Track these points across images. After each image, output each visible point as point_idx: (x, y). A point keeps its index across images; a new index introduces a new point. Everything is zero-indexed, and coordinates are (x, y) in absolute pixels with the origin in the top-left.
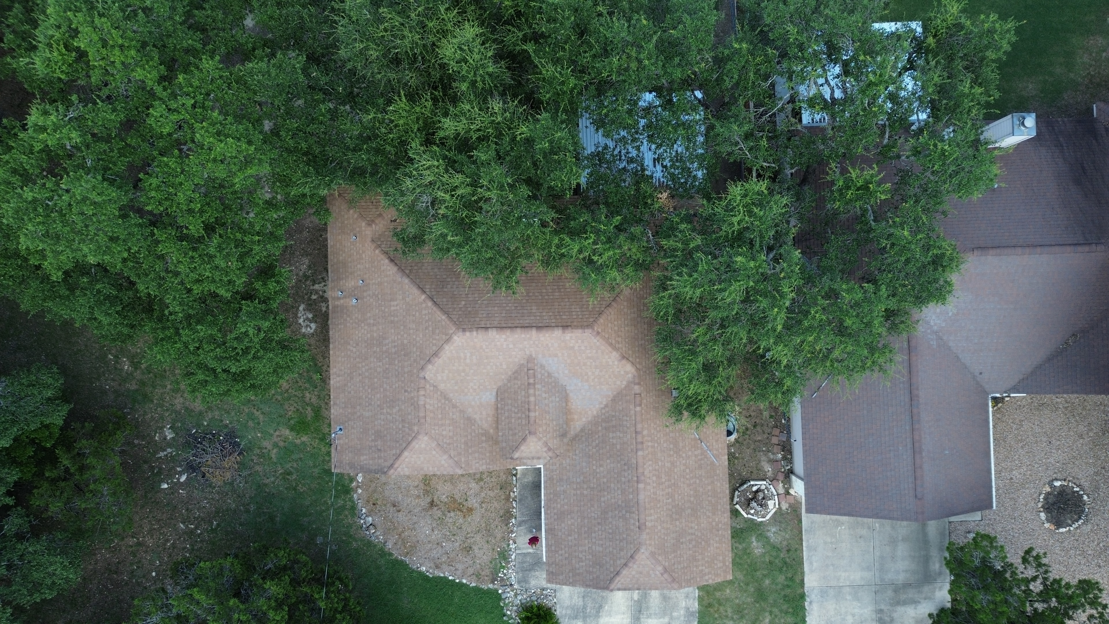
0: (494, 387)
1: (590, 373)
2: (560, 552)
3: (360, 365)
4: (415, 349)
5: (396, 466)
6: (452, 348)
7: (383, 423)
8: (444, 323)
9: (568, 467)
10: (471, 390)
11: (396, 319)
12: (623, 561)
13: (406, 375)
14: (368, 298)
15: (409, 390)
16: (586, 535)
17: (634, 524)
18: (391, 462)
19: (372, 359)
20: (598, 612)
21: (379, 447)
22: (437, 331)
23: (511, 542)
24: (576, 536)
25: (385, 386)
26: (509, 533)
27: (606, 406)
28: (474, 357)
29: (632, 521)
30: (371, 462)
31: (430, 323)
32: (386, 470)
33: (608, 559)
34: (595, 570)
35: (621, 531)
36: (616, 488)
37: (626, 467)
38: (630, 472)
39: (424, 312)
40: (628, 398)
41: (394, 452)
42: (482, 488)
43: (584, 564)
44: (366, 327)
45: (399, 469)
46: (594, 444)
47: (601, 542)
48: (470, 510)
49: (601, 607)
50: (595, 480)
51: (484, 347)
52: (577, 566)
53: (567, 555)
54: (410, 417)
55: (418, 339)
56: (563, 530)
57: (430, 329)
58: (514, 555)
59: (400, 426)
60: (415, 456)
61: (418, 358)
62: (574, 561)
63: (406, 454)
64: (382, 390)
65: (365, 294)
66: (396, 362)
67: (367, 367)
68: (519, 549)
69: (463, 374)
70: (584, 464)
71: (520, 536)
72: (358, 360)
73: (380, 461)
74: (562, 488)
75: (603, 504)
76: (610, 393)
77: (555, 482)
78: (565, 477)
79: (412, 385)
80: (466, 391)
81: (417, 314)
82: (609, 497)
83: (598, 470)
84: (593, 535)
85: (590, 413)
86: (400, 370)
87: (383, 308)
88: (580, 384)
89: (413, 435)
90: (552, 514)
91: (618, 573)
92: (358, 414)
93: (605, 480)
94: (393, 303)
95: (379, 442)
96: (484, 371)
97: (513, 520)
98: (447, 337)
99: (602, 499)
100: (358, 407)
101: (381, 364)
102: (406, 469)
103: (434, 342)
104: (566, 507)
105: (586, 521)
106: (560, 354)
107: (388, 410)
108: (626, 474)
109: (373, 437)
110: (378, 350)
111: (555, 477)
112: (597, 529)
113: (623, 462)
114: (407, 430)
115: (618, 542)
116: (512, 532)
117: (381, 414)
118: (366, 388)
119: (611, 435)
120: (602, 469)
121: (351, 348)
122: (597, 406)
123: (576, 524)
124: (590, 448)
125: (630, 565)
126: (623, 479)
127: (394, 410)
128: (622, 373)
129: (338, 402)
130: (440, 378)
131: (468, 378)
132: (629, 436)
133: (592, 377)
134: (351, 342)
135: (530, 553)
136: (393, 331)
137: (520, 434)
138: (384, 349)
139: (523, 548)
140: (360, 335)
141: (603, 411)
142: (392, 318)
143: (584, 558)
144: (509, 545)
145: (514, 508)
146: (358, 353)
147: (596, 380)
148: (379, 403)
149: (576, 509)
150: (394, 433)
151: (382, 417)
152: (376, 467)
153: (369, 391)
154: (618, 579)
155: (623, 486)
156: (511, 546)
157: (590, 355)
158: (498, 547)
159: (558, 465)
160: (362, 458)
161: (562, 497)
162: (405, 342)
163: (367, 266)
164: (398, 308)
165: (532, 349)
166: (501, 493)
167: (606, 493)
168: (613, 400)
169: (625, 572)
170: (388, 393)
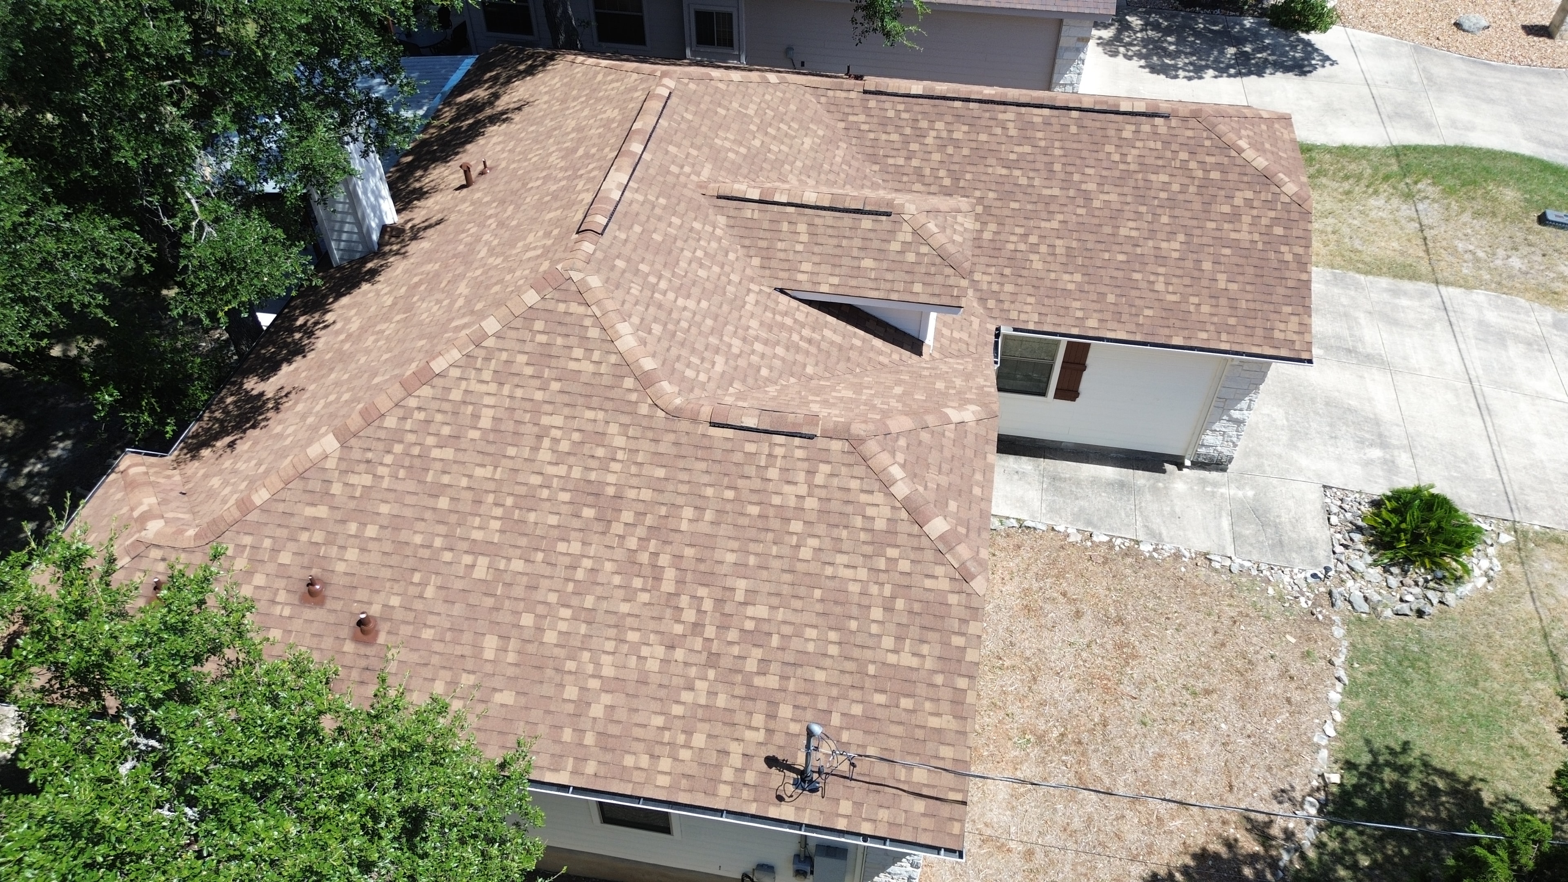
20: (1366, 418)
26: (1181, 562)
49: (1353, 412)
58: (1239, 561)
68: (1224, 547)
71: (1186, 540)
97: (1145, 548)
116: (1177, 556)
135: (1232, 526)
139: (1220, 538)
144: (1214, 570)
145: (1111, 543)
156: (1218, 565)
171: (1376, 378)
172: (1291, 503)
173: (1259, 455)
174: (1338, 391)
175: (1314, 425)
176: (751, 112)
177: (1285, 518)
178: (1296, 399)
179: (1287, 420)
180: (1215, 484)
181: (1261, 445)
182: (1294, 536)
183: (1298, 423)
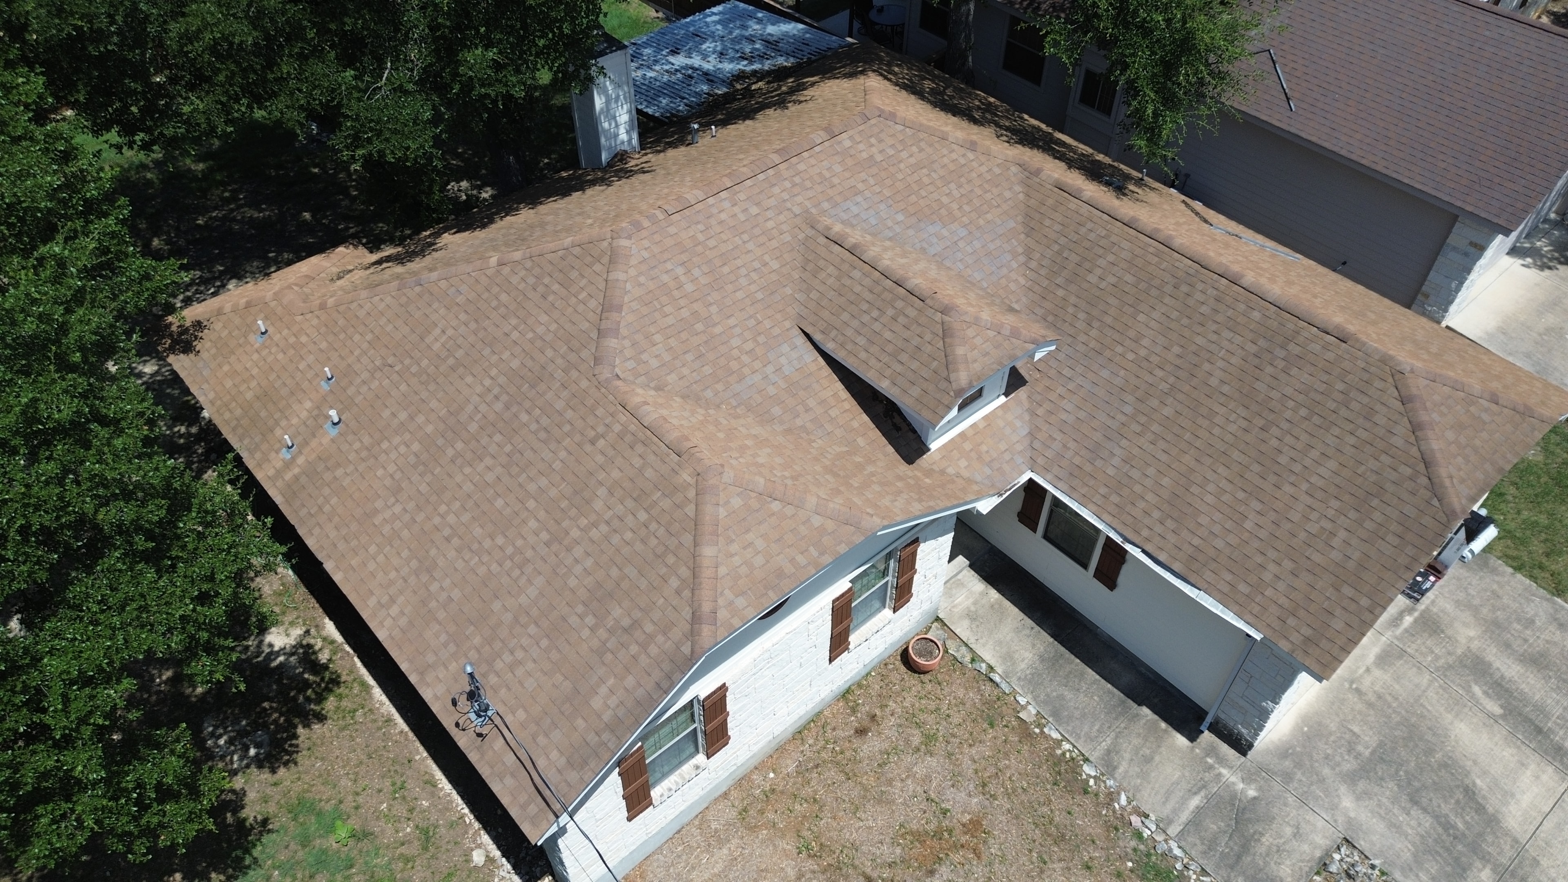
0: (787, 324)
1: (945, 200)
2: (1267, 577)
3: (437, 520)
4: (549, 353)
5: (706, 607)
6: (632, 272)
7: (589, 563)
8: (577, 251)
9: (1082, 415)
10: (745, 359)
11: (459, 354)
12: (1402, 429)
13: (569, 414)
14: (364, 389)
15: (601, 429)
16: (1272, 478)
17: (1326, 347)
18: (687, 613)
19: (459, 478)
20: (1480, 809)
21: (626, 622)
22: (574, 274)
23: (1135, 820)
24: (1256, 505)
25: (532, 487)
26: (1109, 804)
27: (1028, 253)
28: (696, 272)
29: (1316, 347)
30: (630, 681)
31: (547, 280)
32: (686, 649)
33: (1372, 464)
34: (1377, 516)
35: (1322, 387)
36: (1214, 337)
37: (1184, 288)
38: (1200, 286)
39: (515, 280)
40: (1050, 202)
41: (674, 583)
42: (950, 755)
43: (1342, 534)
44: (397, 440)
45: (722, 614)
46: (1081, 325)
47: (1315, 454)
48: (974, 826)
49: (1470, 792)
50: (1160, 373)
51: (701, 237)
52: (1335, 555)
53: (1288, 564)
54: (649, 473)
55: (540, 330)
56: (1217, 529)
57: (555, 287)
58: (1173, 845)
59: (643, 516)
60: (734, 548)
61: (572, 357)
62: (1317, 557)
63: (708, 552)
64: (531, 504)
65: (351, 391)
66: (524, 417)
67: (457, 505)
68: (1170, 822)
69: (699, 327)
70: (1105, 373)
71: (1137, 789)
72: (420, 517)
73: (653, 650)
74: (1116, 461)
75: (1226, 389)
76: (1012, 224)
77: (1088, 468)
78: (1098, 436)
79: (600, 412)
80: (734, 365)
81: (504, 297)
82: (1220, 364)
83: (1143, 352)
84: (1283, 459)
85: (1013, 286)
86: (545, 421)
87: (414, 369)
88: (945, 232)
89: (691, 494)
90: (1158, 528)
91: (1427, 463)
92: (508, 617)
93: (1176, 349)
94: (429, 339)
95: (617, 612)
96: (740, 295)
97: (1088, 769)
98: (605, 260)
99: (1214, 382)
100: (497, 606)
101: (488, 461)
102: (740, 602)
103: (583, 295)
104: (1165, 481)
105: (1236, 455)
106: (860, 186)
107: (583, 522)
108: (1199, 296)
109: (590, 620)
110: (459, 445)
111: (1077, 460)
112: (1274, 442)
113: (1168, 289)
114: (666, 504)
115: (1344, 412)
116: (1112, 797)
117: (569, 550)
118: (487, 544)
119: (1093, 278)
120: (1145, 342)
121: (387, 514)
122: (1014, 265)
123: (1223, 484)
124: (1082, 338)
125: (1423, 417)
126: (1204, 309)
127: (598, 505)
128: (997, 171)
129: (430, 658)
130: (654, 363)
131: (718, 330)
132: (1125, 245)
133: (955, 206)
134: (379, 504)
135: (1199, 810)
136: (469, 379)
137: (928, 337)
138: (473, 427)
139: (1176, 811)
140: (392, 468)
141: (1033, 264)
142: (451, 361)
143: (1328, 525)
144: (1139, 835)
145: (1058, 743)
146: (411, 506)
147: (967, 208)
148: (545, 536)
149: (1187, 459)
150: (639, 547)
151: (578, 552)
152: (657, 675)
153: (500, 540)
154: (1443, 472)
155: (1220, 318)
156: (1146, 833)
157: (912, 160)
158: (1123, 858)
159: (1058, 436)
160: (596, 703)
161: (1135, 474)
162: (515, 364)
163: (324, 345)
164: (450, 332)
165: (799, 199)
166: (999, 732)
167: (1206, 366)
168: (1030, 231)
169: (1436, 445)
170: (553, 493)
171: (1545, 778)
172: (1288, 831)
173: (1298, 765)
174: (1475, 762)
177: (1267, 839)
180: (1222, 761)
181: (1310, 756)
182: (1260, 862)
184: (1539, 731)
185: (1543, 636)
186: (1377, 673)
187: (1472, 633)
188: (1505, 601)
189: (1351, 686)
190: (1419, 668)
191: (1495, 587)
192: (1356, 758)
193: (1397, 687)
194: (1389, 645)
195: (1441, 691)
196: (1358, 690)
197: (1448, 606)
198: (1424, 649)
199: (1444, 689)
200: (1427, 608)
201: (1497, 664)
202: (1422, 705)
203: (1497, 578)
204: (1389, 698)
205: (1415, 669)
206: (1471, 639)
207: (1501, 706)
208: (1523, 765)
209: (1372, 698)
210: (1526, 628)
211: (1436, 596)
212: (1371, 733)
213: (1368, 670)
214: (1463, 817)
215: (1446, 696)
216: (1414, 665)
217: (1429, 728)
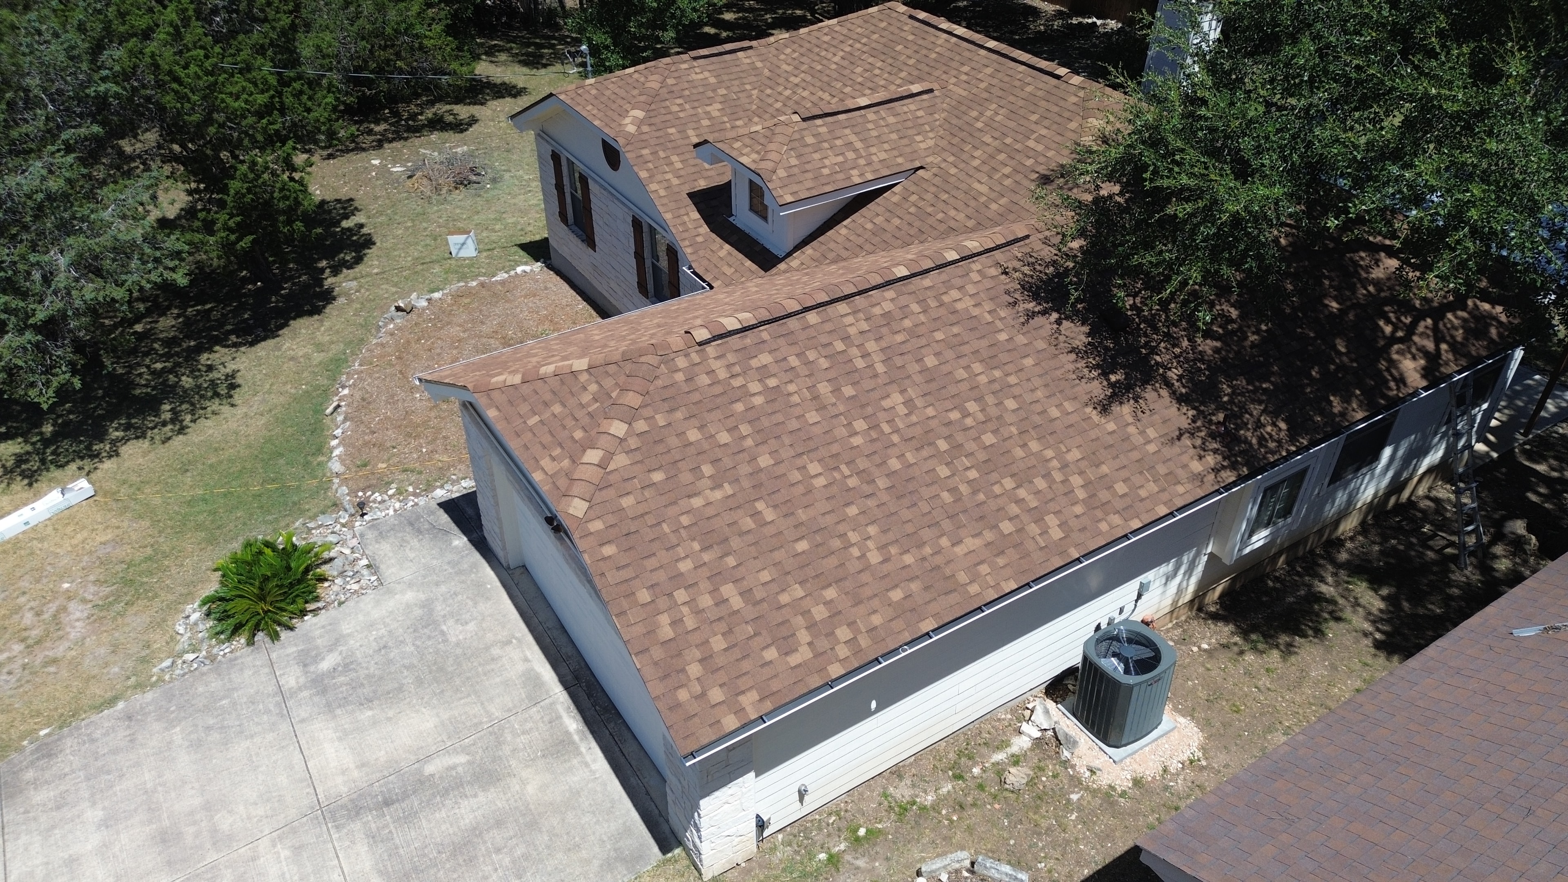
171: (339, 780)
172: (411, 555)
173: (460, 573)
174: (389, 719)
175: (410, 649)
176: (1031, 143)
177: (415, 542)
178: (441, 669)
179: (443, 633)
181: (463, 582)
182: (400, 535)
183: (429, 638)
184: (387, 803)
185: (494, 877)
186: (521, 667)
187: (531, 789)
188: (560, 855)
189: (516, 639)
190: (509, 710)
191: (584, 854)
192: (444, 616)
193: (498, 680)
194: (547, 692)
195: (476, 721)
196: (509, 642)
197: (575, 779)
198: (529, 725)
199: (476, 725)
200: (580, 754)
201: (482, 798)
202: (469, 695)
203: (596, 863)
204: (488, 667)
205: (510, 705)
206: (524, 783)
207: (432, 775)
208: (363, 765)
209: (496, 651)
210: (514, 862)
211: (593, 772)
212: (461, 637)
213: (526, 660)
214: (346, 685)
215: (468, 724)
216: (515, 707)
217: (442, 692)
